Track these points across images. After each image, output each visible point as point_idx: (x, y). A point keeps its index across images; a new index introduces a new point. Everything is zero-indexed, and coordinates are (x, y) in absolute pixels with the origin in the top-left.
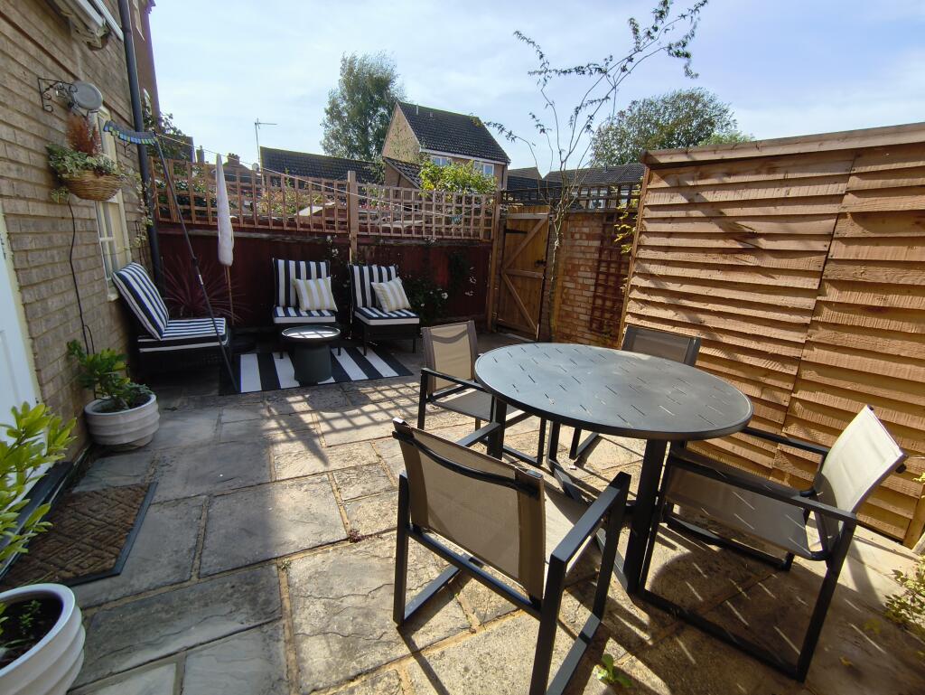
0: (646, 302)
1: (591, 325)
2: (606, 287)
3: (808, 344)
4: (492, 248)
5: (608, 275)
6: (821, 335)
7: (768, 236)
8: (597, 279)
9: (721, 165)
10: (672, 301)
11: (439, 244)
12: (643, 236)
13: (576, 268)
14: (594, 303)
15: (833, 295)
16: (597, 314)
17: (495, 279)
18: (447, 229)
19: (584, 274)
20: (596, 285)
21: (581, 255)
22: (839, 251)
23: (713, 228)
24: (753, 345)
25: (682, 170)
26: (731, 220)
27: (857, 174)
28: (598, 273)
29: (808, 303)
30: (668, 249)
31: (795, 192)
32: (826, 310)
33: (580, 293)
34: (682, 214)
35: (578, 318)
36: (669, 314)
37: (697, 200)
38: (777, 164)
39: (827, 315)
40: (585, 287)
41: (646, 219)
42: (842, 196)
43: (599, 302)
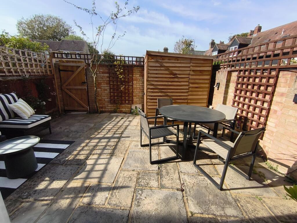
0: (153, 92)
1: (111, 102)
2: (114, 89)
3: (189, 95)
4: (54, 79)
5: (114, 85)
6: (190, 93)
7: (179, 74)
8: (110, 87)
9: (167, 57)
10: (160, 91)
11: (30, 78)
12: (149, 74)
13: (100, 84)
14: (110, 95)
15: (191, 85)
16: (112, 98)
17: (59, 91)
18: (32, 70)
19: (104, 85)
20: (110, 89)
21: (101, 79)
22: (191, 77)
23: (167, 72)
24: (179, 98)
25: (157, 57)
26: (171, 71)
27: (192, 63)
28: (110, 85)
29: (187, 87)
30: (156, 78)
31: (182, 65)
32: (190, 88)
33: (104, 92)
34: (159, 69)
35: (105, 100)
36: (160, 94)
37: (163, 65)
38: (179, 59)
39: (190, 89)
40: (105, 90)
41: (149, 70)
42: (190, 67)
43: (112, 94)
